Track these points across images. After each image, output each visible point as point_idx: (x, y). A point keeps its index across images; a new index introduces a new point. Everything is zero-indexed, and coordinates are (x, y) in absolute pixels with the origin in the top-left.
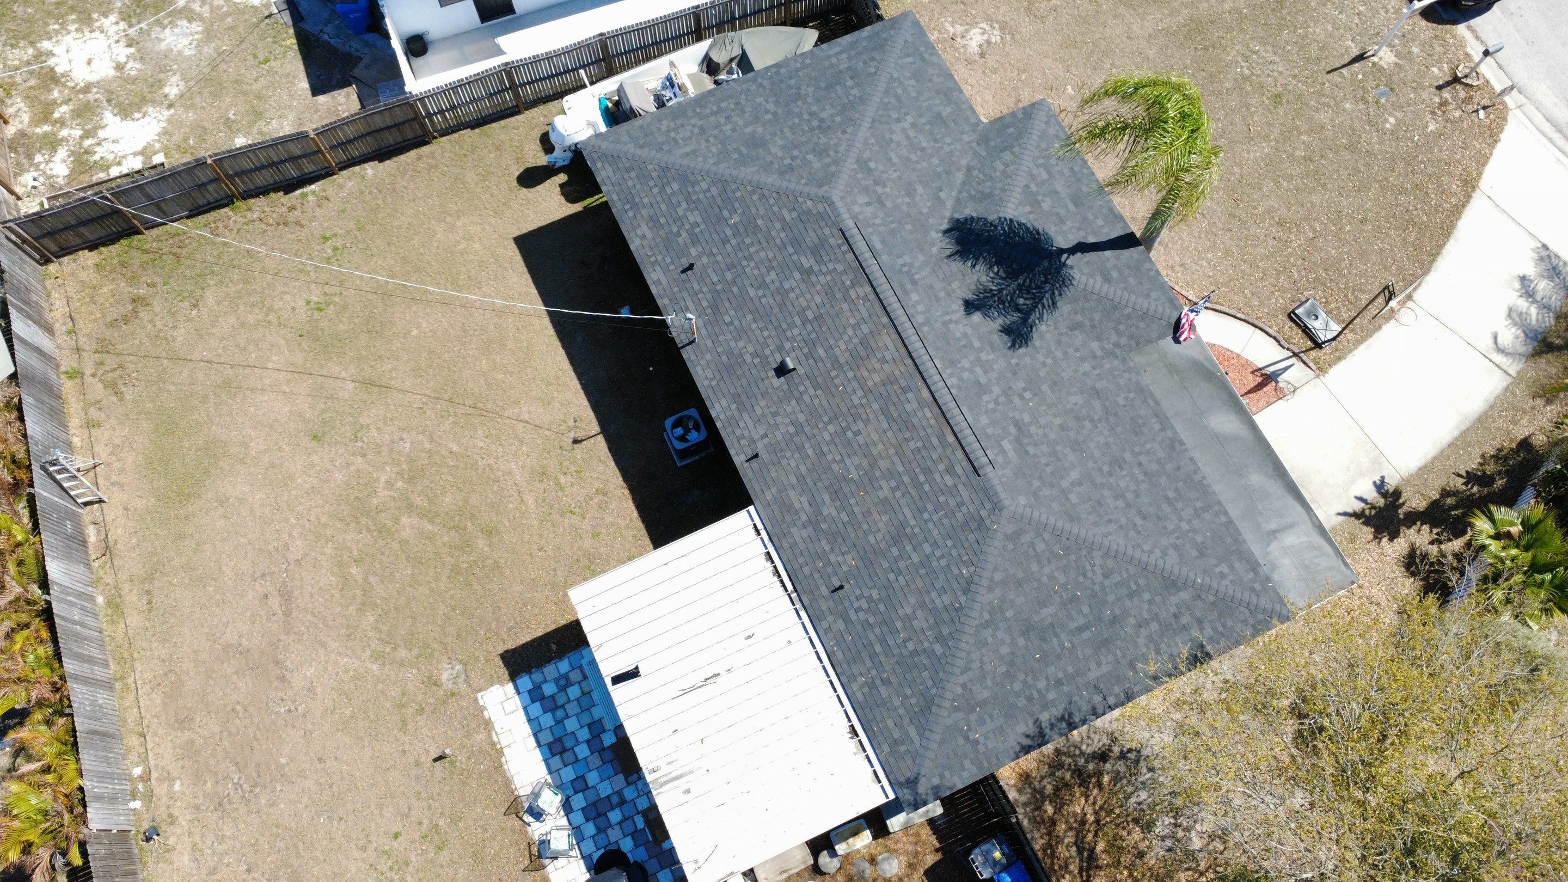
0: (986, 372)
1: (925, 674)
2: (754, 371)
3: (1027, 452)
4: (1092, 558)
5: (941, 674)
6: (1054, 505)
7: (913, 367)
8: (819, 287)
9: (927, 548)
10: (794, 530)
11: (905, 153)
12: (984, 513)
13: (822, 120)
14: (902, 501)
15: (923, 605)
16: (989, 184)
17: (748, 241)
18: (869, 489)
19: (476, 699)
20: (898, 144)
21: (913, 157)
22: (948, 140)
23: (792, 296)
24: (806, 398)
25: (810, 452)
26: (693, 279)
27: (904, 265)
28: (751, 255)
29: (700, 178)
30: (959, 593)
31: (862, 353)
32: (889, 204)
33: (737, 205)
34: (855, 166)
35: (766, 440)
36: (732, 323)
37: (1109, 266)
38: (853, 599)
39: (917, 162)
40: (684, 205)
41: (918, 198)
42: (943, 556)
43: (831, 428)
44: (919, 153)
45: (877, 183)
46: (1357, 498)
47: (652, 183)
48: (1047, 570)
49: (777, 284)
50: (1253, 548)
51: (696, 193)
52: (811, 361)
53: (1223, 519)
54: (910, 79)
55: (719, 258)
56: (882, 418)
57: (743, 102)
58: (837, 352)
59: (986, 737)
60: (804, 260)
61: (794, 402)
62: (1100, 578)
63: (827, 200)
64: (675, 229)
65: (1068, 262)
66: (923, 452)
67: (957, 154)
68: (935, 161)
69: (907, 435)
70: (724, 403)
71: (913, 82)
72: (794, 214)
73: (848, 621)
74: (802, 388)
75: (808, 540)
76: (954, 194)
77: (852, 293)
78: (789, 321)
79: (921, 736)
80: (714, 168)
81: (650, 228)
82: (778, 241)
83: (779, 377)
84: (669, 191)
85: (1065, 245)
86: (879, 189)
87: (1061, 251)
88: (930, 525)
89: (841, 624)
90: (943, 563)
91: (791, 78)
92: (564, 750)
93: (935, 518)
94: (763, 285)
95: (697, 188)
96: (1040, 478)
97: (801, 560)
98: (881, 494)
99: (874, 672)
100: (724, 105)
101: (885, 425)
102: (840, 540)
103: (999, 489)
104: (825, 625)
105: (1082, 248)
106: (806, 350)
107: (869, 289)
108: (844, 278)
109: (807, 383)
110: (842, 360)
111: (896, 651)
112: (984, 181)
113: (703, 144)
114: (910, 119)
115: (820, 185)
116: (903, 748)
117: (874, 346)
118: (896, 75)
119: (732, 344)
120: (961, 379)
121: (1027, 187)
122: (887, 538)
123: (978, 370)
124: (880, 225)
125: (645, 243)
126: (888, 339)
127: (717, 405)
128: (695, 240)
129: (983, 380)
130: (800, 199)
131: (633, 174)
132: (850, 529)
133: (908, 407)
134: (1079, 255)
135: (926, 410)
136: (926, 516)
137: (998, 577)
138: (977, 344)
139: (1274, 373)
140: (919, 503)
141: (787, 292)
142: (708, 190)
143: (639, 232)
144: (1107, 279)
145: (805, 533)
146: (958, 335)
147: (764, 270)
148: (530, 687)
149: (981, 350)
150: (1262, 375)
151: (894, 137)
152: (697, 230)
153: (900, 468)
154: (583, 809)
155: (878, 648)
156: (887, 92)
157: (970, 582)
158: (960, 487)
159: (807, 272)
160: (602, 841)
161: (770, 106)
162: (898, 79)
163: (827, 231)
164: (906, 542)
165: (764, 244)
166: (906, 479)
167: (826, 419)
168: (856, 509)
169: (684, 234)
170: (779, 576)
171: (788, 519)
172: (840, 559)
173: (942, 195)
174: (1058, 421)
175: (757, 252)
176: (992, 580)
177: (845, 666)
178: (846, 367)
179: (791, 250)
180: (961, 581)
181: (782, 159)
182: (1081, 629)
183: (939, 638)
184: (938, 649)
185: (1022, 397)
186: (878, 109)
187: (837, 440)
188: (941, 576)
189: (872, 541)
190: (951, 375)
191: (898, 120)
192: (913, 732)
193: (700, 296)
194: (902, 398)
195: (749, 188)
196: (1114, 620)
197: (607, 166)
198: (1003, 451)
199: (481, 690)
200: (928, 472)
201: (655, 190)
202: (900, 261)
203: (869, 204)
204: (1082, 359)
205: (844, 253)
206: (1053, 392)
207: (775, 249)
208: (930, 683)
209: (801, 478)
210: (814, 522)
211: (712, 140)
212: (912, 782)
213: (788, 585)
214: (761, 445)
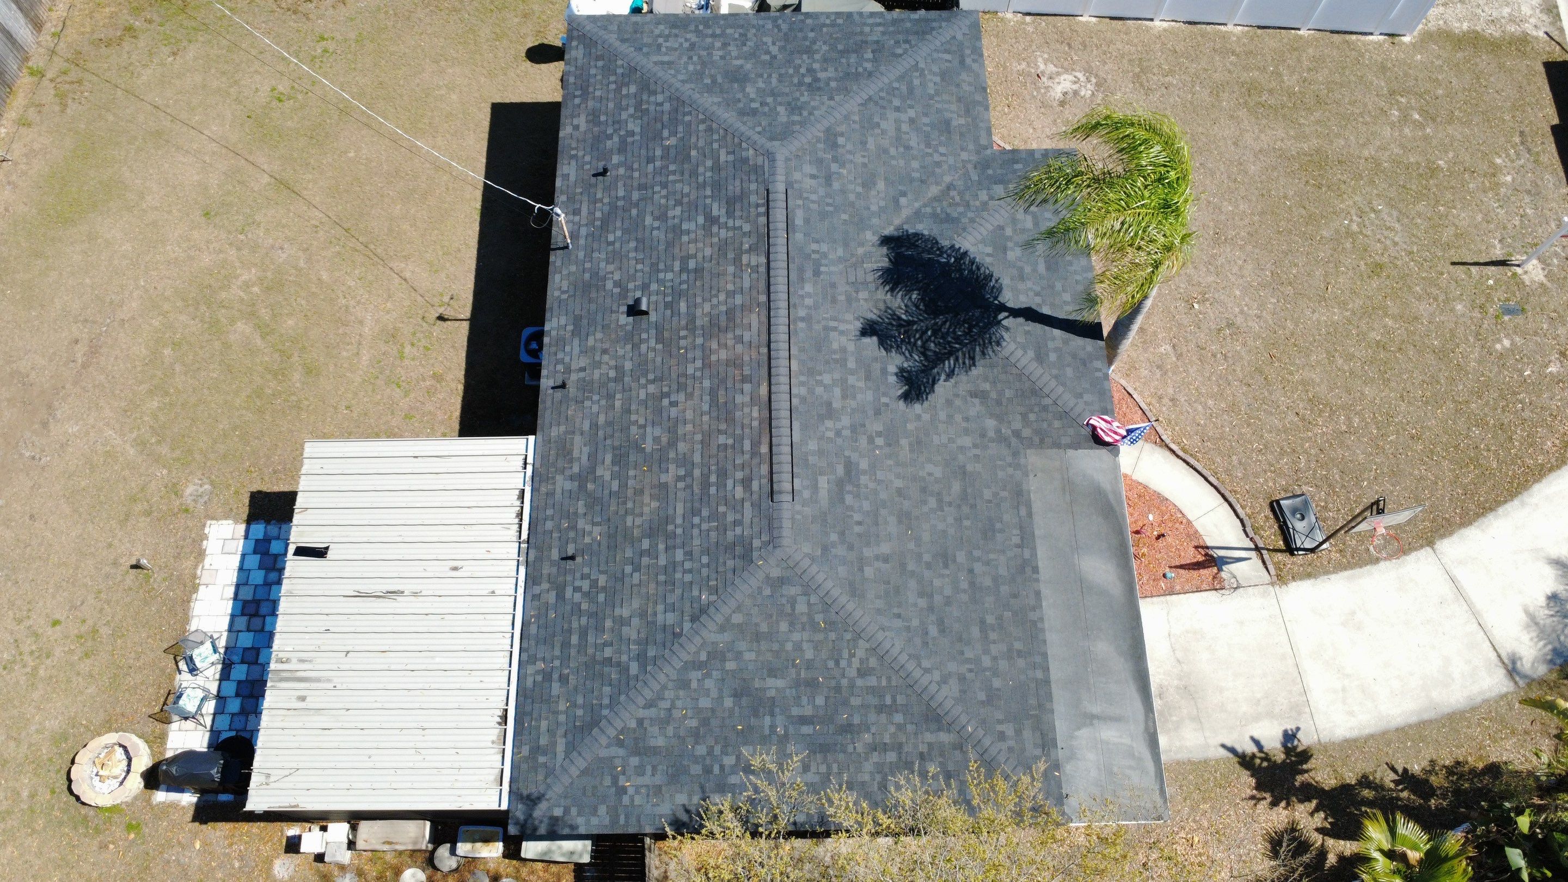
0: (844, 397)
1: (607, 690)
2: (608, 301)
3: (842, 500)
4: (855, 647)
5: (623, 698)
6: (842, 571)
7: (766, 358)
8: (715, 240)
9: (679, 555)
10: (559, 478)
11: (885, 143)
12: (756, 543)
13: (816, 80)
14: (681, 495)
15: (643, 614)
16: (961, 209)
17: (672, 167)
18: (655, 468)
19: (204, 526)
20: (884, 132)
21: (893, 151)
22: (942, 150)
23: (685, 238)
24: (644, 347)
25: (618, 404)
26: (600, 186)
27: (814, 252)
28: (667, 182)
29: (659, 90)
31: (723, 324)
32: (836, 185)
33: (680, 129)
34: (822, 135)
35: (582, 375)
36: (613, 243)
37: (1051, 345)
38: (578, 575)
39: (893, 158)
40: (631, 110)
41: (873, 193)
42: (690, 571)
43: (652, 388)
44: (901, 149)
45: (835, 159)
46: (1253, 739)
47: (612, 78)
48: (796, 636)
49: (676, 221)
50: (1057, 724)
51: (648, 103)
52: (668, 312)
53: (1039, 674)
54: (935, 74)
55: (636, 174)
57: (750, 35)
58: (699, 312)
59: (637, 789)
60: (715, 206)
61: (629, 347)
62: (852, 673)
63: (770, 155)
64: (610, 131)
65: (1005, 323)
67: (945, 167)
68: (915, 164)
69: (723, 426)
70: (563, 321)
71: (938, 79)
72: (731, 158)
73: (560, 596)
74: (644, 336)
75: (567, 495)
76: (917, 205)
77: (745, 259)
78: (669, 263)
79: (567, 754)
80: (678, 85)
81: (587, 122)
82: (701, 179)
83: (628, 315)
84: (624, 91)
85: (1010, 304)
86: (834, 167)
87: (1003, 308)
88: (696, 532)
89: (552, 597)
90: (688, 578)
91: (812, 30)
92: (256, 614)
93: (705, 526)
94: (663, 217)
95: (652, 99)
96: (842, 534)
98: (664, 478)
99: (557, 663)
100: (729, 31)
101: (706, 407)
102: (598, 508)
103: (787, 524)
104: (537, 590)
105: (1030, 314)
106: (669, 299)
107: (763, 260)
108: (745, 239)
109: (653, 332)
110: (699, 323)
111: (590, 651)
112: (958, 204)
113: (685, 59)
114: (912, 113)
115: (772, 139)
116: (542, 759)
117: (738, 321)
118: (922, 65)
119: (603, 265)
120: (811, 391)
121: (1001, 228)
122: (646, 526)
123: (837, 391)
124: (813, 202)
125: (576, 134)
126: (755, 320)
127: (555, 320)
128: (622, 149)
129: (836, 405)
130: (744, 145)
131: (600, 63)
132: (614, 501)
133: (739, 399)
134: (1021, 320)
135: (756, 409)
136: (696, 520)
137: (737, 619)
138: (851, 364)
139: (1222, 558)
140: (697, 505)
141: (682, 232)
142: (661, 104)
143: (575, 122)
144: (1040, 358)
145: (568, 485)
146: (835, 346)
147: (672, 202)
148: (261, 536)
149: (852, 372)
150: (1206, 555)
151: (884, 125)
152: (629, 140)
153: (697, 458)
154: (239, 682)
155: (575, 639)
156: (901, 78)
157: (703, 611)
158: (747, 505)
159: (712, 220)
160: (238, 725)
161: (774, 50)
162: (923, 70)
163: (753, 186)
164: (661, 539)
165: (686, 176)
166: (697, 472)
167: (651, 376)
168: (631, 483)
169: (616, 139)
170: (521, 520)
171: (560, 464)
172: (588, 528)
173: (903, 201)
174: (899, 483)
175: (675, 182)
176: (728, 620)
177: (533, 643)
178: (699, 332)
179: (708, 192)
180: (695, 605)
181: (752, 100)
182: (803, 720)
183: (642, 658)
184: (634, 668)
185: (871, 440)
186: (881, 90)
187: (650, 403)
188: (678, 592)
189: (629, 523)
190: (802, 384)
191: (897, 109)
192: (560, 748)
193: (598, 205)
194: (738, 386)
195: (701, 116)
196: (847, 728)
197: (581, 47)
198: (815, 488)
199: (213, 519)
200: (723, 474)
201: (613, 86)
202: (814, 246)
203: (813, 177)
204: (967, 432)
205: (758, 215)
206: (911, 451)
207: (694, 185)
208: (606, 701)
209: (595, 426)
210: (581, 479)
211: (695, 58)
212: (532, 801)
213: (524, 536)
214: (574, 377)
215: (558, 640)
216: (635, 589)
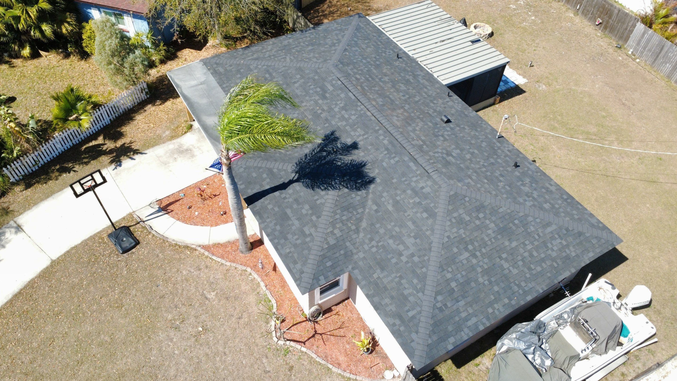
0: (343, 116)
8: (440, 148)
9: (364, 61)
10: (423, 75)
12: (341, 65)
14: (378, 74)
16: (344, 218)
17: (489, 174)
18: (393, 80)
23: (454, 147)
28: (484, 167)
30: (349, 49)
31: (409, 121)
33: (503, 191)
36: (482, 142)
37: (268, 180)
39: (395, 226)
42: (357, 58)
43: (416, 99)
44: (394, 233)
50: (213, 78)
53: (224, 86)
55: (501, 169)
56: (393, 99)
58: (422, 123)
66: (371, 86)
67: (367, 241)
68: (382, 231)
71: (406, 292)
76: (367, 210)
77: (421, 142)
85: (295, 185)
86: (417, 200)
87: (297, 181)
89: (395, 50)
93: (362, 68)
96: (314, 80)
97: (417, 67)
100: (539, 269)
102: (402, 69)
105: (283, 186)
106: (438, 126)
112: (348, 220)
114: (404, 259)
116: (365, 24)
117: (403, 122)
119: (477, 134)
120: (356, 110)
121: (318, 217)
122: (382, 67)
123: (346, 116)
124: (413, 177)
128: (520, 178)
129: (343, 112)
134: (286, 181)
138: (348, 128)
141: (457, 149)
142: (524, 201)
145: (418, 73)
146: (359, 130)
147: (474, 160)
148: (509, 84)
149: (346, 125)
150: (166, 211)
152: (521, 183)
153: (381, 83)
155: (379, 43)
157: (345, 51)
159: (449, 155)
164: (374, 64)
165: (479, 171)
166: (377, 80)
167: (420, 103)
168: (398, 76)
169: (527, 182)
171: (426, 78)
177: (390, 42)
185: (323, 110)
186: (429, 260)
188: (357, 54)
190: (362, 110)
191: (413, 255)
192: (362, 26)
194: (385, 103)
198: (333, 85)
199: (528, 82)
202: (397, 159)
203: (422, 188)
208: (357, 33)
209: (426, 88)
210: (415, 75)
213: (419, 63)
215: (384, 43)
216: (371, 53)
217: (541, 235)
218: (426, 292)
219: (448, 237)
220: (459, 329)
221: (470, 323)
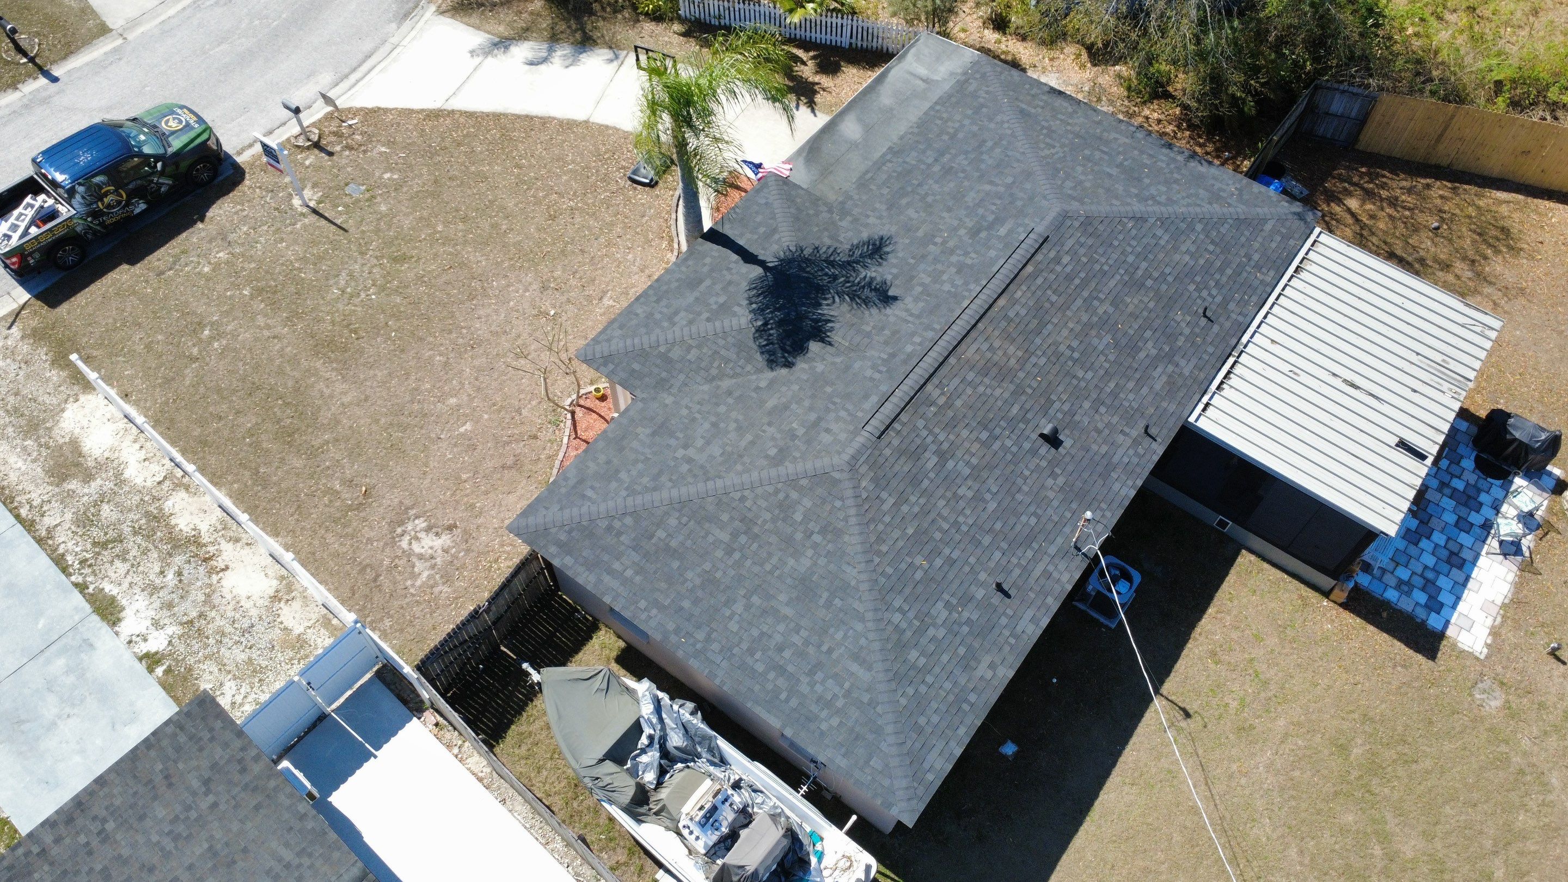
1: (1223, 230)
2: (1070, 468)
3: (996, 219)
4: (1048, 155)
5: (1215, 220)
6: (1027, 186)
7: (983, 320)
9: (1130, 259)
10: (1186, 372)
11: (732, 436)
12: (1077, 224)
14: (1106, 290)
15: (1175, 249)
16: (724, 352)
18: (1112, 321)
19: (1488, 657)
20: (724, 446)
21: (732, 427)
22: (684, 412)
23: (974, 461)
24: (1066, 407)
25: (1112, 385)
26: (1011, 580)
27: (880, 372)
28: (952, 525)
29: (890, 628)
30: (1148, 225)
31: (994, 371)
32: (813, 416)
33: (903, 566)
34: (787, 464)
35: (1127, 430)
36: (1034, 514)
38: (1207, 303)
39: (736, 421)
40: (931, 632)
42: (1129, 245)
43: (1080, 374)
44: (723, 425)
47: (923, 689)
48: (1083, 177)
49: (970, 483)
50: (948, 87)
51: (910, 624)
52: (1029, 416)
53: (938, 107)
54: (619, 480)
55: (972, 560)
56: (1045, 332)
58: (1006, 395)
60: (930, 465)
61: (1077, 418)
62: (1058, 149)
63: (852, 466)
64: (965, 629)
65: (776, 260)
66: (1054, 287)
67: (697, 397)
68: (722, 409)
69: (1047, 305)
70: (1117, 486)
71: (623, 475)
72: (884, 495)
73: (1226, 301)
74: (1060, 416)
75: (1186, 358)
78: (1001, 454)
79: (1265, 221)
80: (868, 617)
81: (979, 662)
84: (922, 661)
85: (757, 269)
86: (800, 432)
87: (767, 268)
88: (1111, 262)
89: (1232, 306)
90: (1134, 243)
92: (1452, 553)
93: (1103, 260)
94: (978, 498)
96: (1012, 203)
97: (1206, 357)
98: (1111, 310)
99: (1248, 268)
101: (1050, 327)
102: (1169, 330)
103: (1048, 219)
104: (1241, 319)
105: (750, 259)
106: (1022, 426)
108: (930, 415)
110: (1012, 387)
111: (1222, 257)
112: (722, 358)
113: (837, 653)
114: (680, 453)
116: (1284, 231)
117: (983, 362)
118: (624, 494)
119: (1055, 503)
120: (966, 284)
121: (709, 320)
122: (1142, 292)
125: (998, 660)
126: (970, 351)
127: (1124, 492)
128: (966, 599)
129: (953, 270)
132: (1155, 325)
133: (1023, 312)
135: (1017, 296)
136: (1106, 268)
137: (1116, 202)
140: (1099, 276)
141: (974, 468)
143: (989, 674)
144: (772, 232)
145: (1183, 363)
148: (1433, 614)
151: (718, 453)
152: (954, 601)
153: (1079, 302)
155: (1229, 271)
156: (656, 489)
157: (1136, 219)
158: (1066, 248)
159: (943, 456)
162: (627, 489)
163: (887, 452)
164: (1137, 277)
165: (933, 515)
166: (1085, 294)
167: (1075, 382)
168: (1136, 326)
170: (1229, 373)
171: (1180, 382)
172: (1183, 325)
174: (945, 215)
175: (945, 519)
176: (1122, 205)
177: (1259, 292)
178: (1017, 381)
179: (926, 483)
180: (1139, 226)
181: (815, 546)
182: (1103, 152)
183: (1191, 229)
184: (1199, 227)
186: (688, 484)
187: (1088, 365)
188: (1145, 241)
189: (1152, 304)
191: (690, 461)
192: (1268, 227)
193: (1024, 563)
194: (1017, 321)
195: (877, 560)
196: (1079, 136)
198: (1011, 231)
199: (1477, 659)
200: (1069, 278)
201: (930, 679)
202: (877, 376)
203: (827, 431)
205: (904, 424)
207: (933, 501)
208: (1226, 226)
209: (1140, 383)
210: (1169, 358)
212: (1300, 216)
213: (1231, 360)
214: (1134, 433)
215: (1241, 279)
216: (1173, 264)
217: (835, 655)
218: (630, 499)
219: (743, 499)
220: (591, 566)
221: (607, 579)
